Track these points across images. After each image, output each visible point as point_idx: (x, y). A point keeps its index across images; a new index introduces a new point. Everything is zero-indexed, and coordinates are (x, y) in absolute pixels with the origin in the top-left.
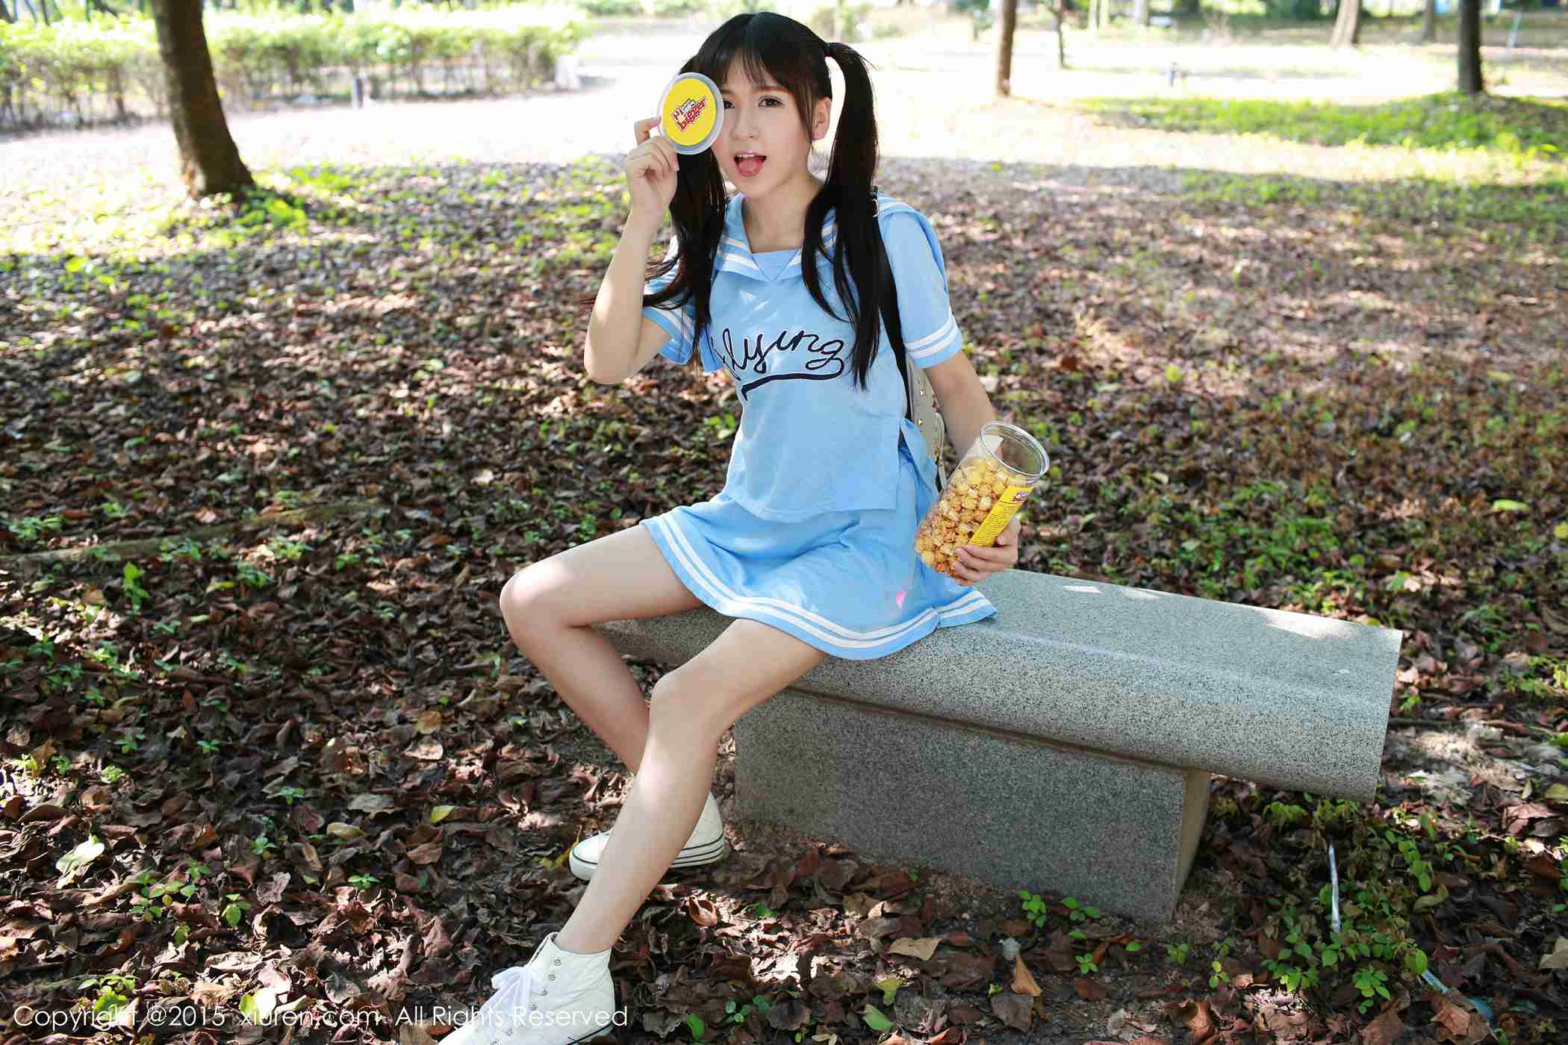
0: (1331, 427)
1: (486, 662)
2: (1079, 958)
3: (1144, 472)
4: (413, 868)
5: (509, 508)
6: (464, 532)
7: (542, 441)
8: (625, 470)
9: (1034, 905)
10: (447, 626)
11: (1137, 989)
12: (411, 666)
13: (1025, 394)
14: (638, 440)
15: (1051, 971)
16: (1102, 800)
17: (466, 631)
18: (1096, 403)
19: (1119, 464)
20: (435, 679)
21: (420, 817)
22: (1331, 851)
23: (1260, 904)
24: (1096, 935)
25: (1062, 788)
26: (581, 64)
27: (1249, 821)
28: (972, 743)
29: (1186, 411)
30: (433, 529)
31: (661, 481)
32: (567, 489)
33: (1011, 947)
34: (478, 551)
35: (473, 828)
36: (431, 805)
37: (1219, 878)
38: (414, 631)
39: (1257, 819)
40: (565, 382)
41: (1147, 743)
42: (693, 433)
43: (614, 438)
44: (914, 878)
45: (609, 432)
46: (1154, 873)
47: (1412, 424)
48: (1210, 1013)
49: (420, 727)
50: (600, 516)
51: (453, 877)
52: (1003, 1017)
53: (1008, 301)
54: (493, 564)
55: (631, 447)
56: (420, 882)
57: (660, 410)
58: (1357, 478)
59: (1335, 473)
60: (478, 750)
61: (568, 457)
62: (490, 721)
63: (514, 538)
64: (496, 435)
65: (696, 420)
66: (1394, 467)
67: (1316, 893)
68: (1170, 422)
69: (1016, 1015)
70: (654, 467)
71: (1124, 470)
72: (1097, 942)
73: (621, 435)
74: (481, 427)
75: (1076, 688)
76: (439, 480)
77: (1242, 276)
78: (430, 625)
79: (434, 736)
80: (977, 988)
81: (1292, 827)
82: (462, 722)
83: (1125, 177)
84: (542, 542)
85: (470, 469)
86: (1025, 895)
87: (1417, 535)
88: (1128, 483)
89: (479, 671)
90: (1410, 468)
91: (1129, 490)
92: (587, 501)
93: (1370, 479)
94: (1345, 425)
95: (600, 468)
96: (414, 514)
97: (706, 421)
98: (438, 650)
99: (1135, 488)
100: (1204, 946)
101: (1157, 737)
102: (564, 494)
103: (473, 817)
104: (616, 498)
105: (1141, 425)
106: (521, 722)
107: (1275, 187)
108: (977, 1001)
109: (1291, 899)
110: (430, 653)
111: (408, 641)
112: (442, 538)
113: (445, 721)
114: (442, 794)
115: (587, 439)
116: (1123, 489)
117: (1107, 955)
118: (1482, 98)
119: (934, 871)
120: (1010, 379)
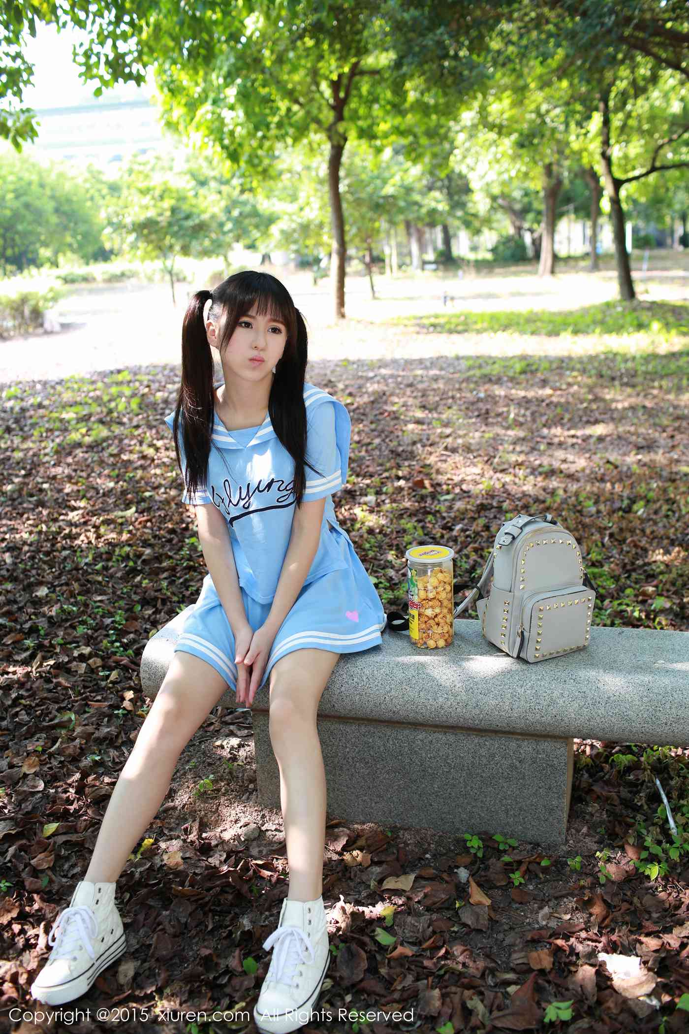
0: (593, 510)
1: (65, 718)
2: (512, 875)
3: (482, 549)
4: (36, 873)
5: (63, 610)
6: (34, 631)
7: (78, 563)
8: (138, 578)
9: (475, 843)
10: (32, 696)
11: (552, 891)
12: (11, 727)
13: (394, 505)
14: (144, 557)
15: (492, 888)
16: (512, 767)
17: (46, 698)
18: (443, 509)
19: (465, 545)
20: (30, 735)
21: (35, 834)
22: (658, 783)
23: (620, 823)
24: (518, 858)
25: (485, 761)
26: (61, 315)
27: (602, 769)
28: (420, 737)
29: (499, 508)
30: (11, 630)
31: (165, 584)
32: (100, 595)
33: (463, 874)
34: (46, 642)
35: (74, 837)
36: (42, 824)
37: (590, 809)
38: (10, 702)
39: (607, 767)
40: (85, 523)
41: (541, 723)
42: (181, 549)
43: (127, 557)
44: (389, 834)
45: (123, 554)
46: (551, 811)
47: (642, 503)
48: (605, 901)
49: (25, 769)
50: (126, 611)
51: (65, 876)
52: (470, 923)
53: (370, 447)
54: (58, 650)
55: (139, 562)
56: (43, 882)
57: (155, 537)
58: (617, 540)
59: (603, 538)
60: (69, 781)
61: (98, 573)
62: (75, 760)
63: (70, 631)
64: (45, 562)
65: (180, 541)
66: (638, 531)
67: (655, 811)
68: (492, 516)
69: (478, 920)
70: (157, 574)
71: (469, 549)
72: (520, 863)
73: (131, 555)
74: (32, 558)
75: (490, 691)
76: (10, 596)
77: (515, 420)
78: (20, 697)
79: (36, 774)
80: (446, 905)
81: (629, 769)
82: (55, 763)
83: (428, 364)
84: (90, 632)
85: (29, 588)
86: (467, 836)
87: (662, 573)
88: (474, 556)
89: (61, 725)
90: (648, 531)
91: (475, 561)
92: (116, 601)
93: (624, 540)
94: (602, 507)
95: (121, 578)
97: (187, 541)
98: (28, 714)
99: (479, 560)
100: (589, 857)
101: (547, 719)
102: (99, 598)
103: (74, 830)
104: (136, 598)
105: (474, 519)
106: (97, 758)
107: (524, 364)
108: (448, 914)
109: (639, 817)
110: (24, 717)
111: (6, 710)
112: (19, 636)
113: (42, 763)
114: (49, 815)
115: (109, 560)
116: (472, 562)
117: (528, 871)
118: (635, 302)
119: (401, 828)
120: (383, 497)
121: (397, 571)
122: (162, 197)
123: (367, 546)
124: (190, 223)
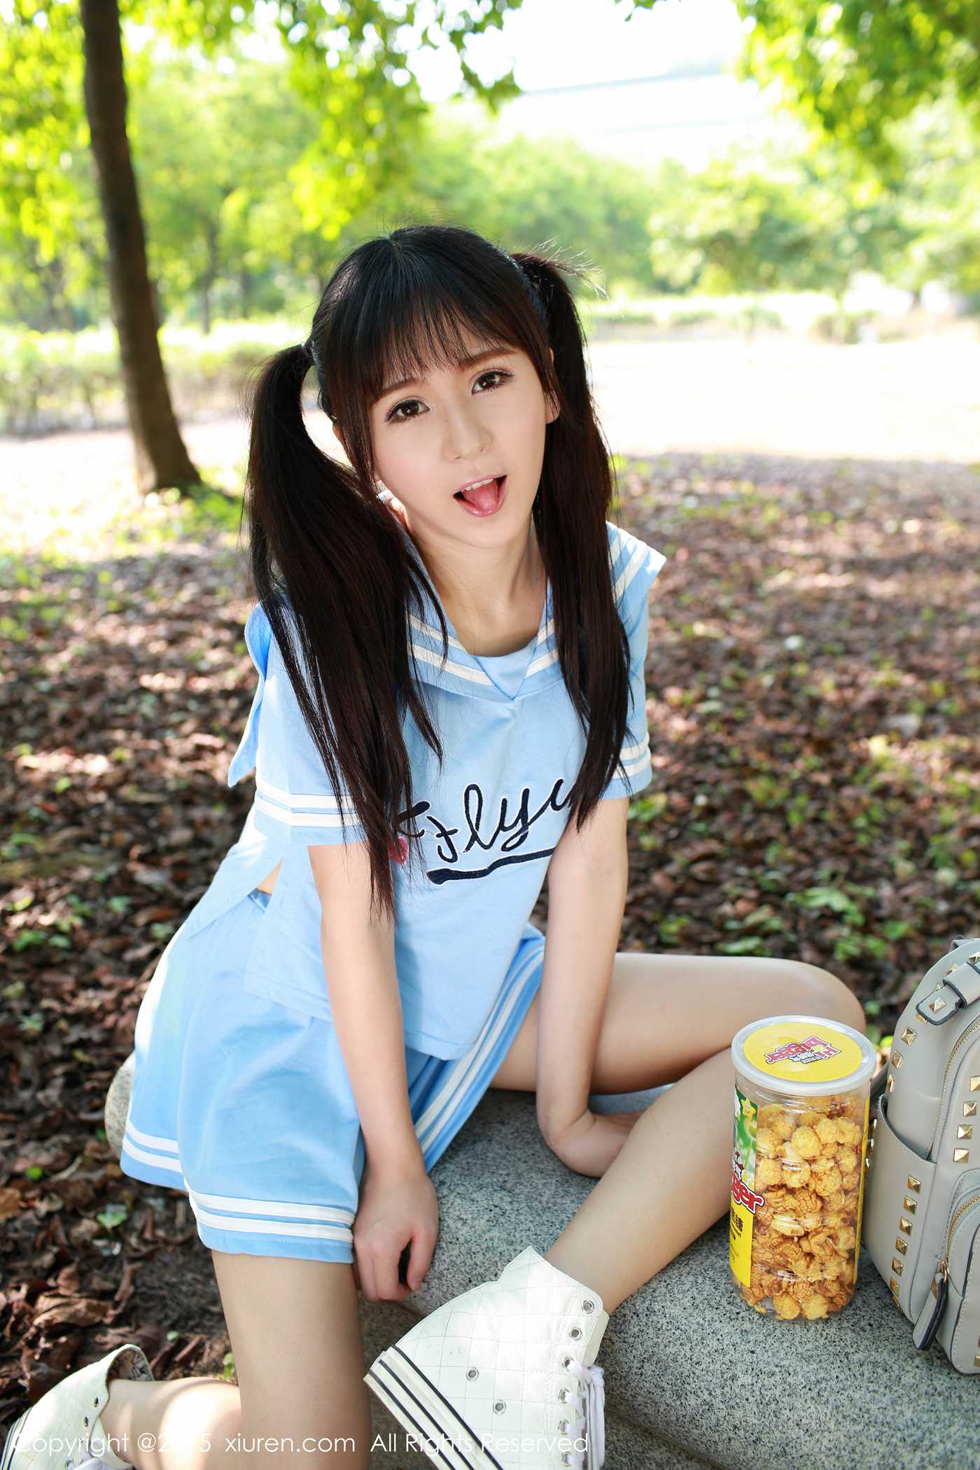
12: (29, 1107)
30: (160, 899)
76: (204, 832)
78: (83, 1044)
96: (146, 876)
112: (159, 914)
120: (936, 721)
121: (898, 888)
122: (747, 196)
123: (861, 822)
124: (785, 238)
